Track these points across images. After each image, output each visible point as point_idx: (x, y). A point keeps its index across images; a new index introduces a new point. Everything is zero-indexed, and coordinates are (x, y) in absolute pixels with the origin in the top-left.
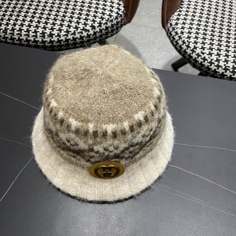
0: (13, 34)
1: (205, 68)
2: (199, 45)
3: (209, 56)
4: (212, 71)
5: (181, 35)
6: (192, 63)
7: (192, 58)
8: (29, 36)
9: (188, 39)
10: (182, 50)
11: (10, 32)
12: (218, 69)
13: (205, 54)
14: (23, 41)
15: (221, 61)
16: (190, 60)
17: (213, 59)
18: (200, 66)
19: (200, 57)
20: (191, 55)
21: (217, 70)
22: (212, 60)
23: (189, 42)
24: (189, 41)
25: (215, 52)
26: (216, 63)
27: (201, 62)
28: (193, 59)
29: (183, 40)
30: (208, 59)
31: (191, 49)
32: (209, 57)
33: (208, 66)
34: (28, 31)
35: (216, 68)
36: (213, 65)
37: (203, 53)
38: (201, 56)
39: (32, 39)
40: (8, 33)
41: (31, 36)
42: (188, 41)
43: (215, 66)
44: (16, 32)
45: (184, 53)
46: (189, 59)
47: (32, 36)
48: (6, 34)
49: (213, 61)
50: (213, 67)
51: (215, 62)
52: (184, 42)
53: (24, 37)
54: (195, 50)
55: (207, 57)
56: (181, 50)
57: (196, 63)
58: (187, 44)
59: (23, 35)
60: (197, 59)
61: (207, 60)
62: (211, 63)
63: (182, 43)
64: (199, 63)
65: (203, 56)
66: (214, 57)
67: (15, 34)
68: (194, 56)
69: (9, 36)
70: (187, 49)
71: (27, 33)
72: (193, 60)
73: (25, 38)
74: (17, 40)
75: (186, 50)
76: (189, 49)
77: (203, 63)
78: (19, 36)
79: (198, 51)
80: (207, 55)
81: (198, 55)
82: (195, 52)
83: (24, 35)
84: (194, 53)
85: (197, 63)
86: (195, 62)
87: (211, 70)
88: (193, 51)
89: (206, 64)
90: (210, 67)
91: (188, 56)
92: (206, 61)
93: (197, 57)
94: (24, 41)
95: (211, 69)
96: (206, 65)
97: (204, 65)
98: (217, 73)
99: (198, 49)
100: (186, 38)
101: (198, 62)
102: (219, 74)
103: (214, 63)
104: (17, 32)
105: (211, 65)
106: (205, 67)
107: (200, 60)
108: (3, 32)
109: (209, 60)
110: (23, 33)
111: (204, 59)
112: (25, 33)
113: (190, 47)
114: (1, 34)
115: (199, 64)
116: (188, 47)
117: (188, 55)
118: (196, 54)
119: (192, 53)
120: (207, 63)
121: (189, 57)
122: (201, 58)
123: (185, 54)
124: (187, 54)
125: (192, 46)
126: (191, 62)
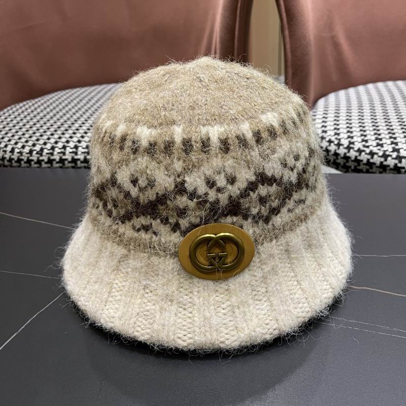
0: (52, 154)
1: (378, 169)
2: (357, 139)
3: (379, 147)
4: (391, 169)
5: (324, 134)
6: (353, 168)
7: (350, 160)
8: (76, 153)
9: (336, 136)
10: (330, 154)
11: (48, 152)
12: (400, 162)
13: (371, 148)
14: (66, 162)
15: (401, 151)
16: (347, 164)
17: (387, 150)
18: (368, 167)
19: (363, 153)
20: (348, 155)
21: (399, 165)
22: (385, 151)
23: (340, 140)
24: (339, 137)
25: (387, 141)
26: (395, 155)
27: (368, 160)
28: (352, 161)
29: (327, 139)
30: (378, 151)
31: (345, 146)
32: (379, 150)
33: (382, 163)
34: (76, 147)
35: (396, 161)
36: (389, 158)
37: (368, 147)
38: (364, 151)
39: (81, 157)
40: (44, 154)
41: (79, 153)
42: (336, 139)
43: (393, 159)
44: (57, 150)
45: (335, 157)
46: (345, 164)
47: (82, 153)
48: (41, 155)
49: (387, 153)
50: (391, 162)
51: (391, 154)
52: (330, 142)
53: (69, 155)
54: (352, 146)
55: (375, 150)
56: (328, 155)
57: (359, 165)
58: (336, 142)
59: (67, 153)
60: (359, 158)
61: (377, 154)
62: (385, 156)
63: (327, 144)
64: (364, 164)
65: (368, 151)
66: (388, 148)
67: (55, 153)
68: (353, 154)
69: (45, 158)
70: (339, 148)
71: (74, 150)
72: (353, 163)
73: (70, 159)
74: (57, 163)
75: (337, 151)
76: (341, 147)
77: (371, 161)
78: (61, 155)
79: (358, 145)
80: (375, 147)
81: (360, 151)
82: (353, 148)
83: (70, 153)
84: (351, 150)
85: (361, 163)
86: (356, 164)
87: (388, 168)
88: (349, 148)
89: (377, 160)
90: (385, 163)
91: (342, 160)
92: (375, 156)
93: (357, 154)
94: (69, 162)
95: (389, 166)
96: (378, 163)
97: (374, 164)
98: (401, 170)
99: (356, 143)
100: (333, 136)
101: (362, 161)
102: (403, 170)
103: (391, 156)
104: (59, 151)
105: (386, 160)
106: (377, 167)
107: (364, 157)
108: (37, 153)
109: (381, 153)
110: (68, 150)
111: (372, 154)
112: (71, 150)
113: (342, 145)
114: (34, 156)
115: (364, 166)
116: (339, 145)
117: (342, 158)
118: (355, 151)
119: (349, 152)
120: (379, 159)
121: (345, 161)
122: (366, 154)
123: (337, 159)
124: (339, 157)
125: (345, 142)
126: (350, 167)
